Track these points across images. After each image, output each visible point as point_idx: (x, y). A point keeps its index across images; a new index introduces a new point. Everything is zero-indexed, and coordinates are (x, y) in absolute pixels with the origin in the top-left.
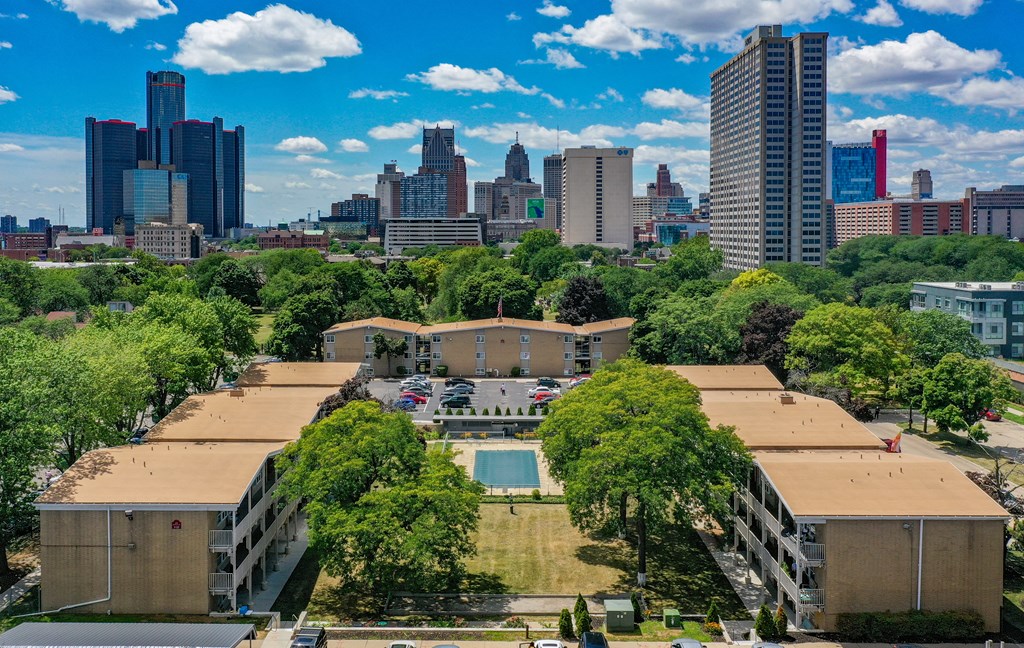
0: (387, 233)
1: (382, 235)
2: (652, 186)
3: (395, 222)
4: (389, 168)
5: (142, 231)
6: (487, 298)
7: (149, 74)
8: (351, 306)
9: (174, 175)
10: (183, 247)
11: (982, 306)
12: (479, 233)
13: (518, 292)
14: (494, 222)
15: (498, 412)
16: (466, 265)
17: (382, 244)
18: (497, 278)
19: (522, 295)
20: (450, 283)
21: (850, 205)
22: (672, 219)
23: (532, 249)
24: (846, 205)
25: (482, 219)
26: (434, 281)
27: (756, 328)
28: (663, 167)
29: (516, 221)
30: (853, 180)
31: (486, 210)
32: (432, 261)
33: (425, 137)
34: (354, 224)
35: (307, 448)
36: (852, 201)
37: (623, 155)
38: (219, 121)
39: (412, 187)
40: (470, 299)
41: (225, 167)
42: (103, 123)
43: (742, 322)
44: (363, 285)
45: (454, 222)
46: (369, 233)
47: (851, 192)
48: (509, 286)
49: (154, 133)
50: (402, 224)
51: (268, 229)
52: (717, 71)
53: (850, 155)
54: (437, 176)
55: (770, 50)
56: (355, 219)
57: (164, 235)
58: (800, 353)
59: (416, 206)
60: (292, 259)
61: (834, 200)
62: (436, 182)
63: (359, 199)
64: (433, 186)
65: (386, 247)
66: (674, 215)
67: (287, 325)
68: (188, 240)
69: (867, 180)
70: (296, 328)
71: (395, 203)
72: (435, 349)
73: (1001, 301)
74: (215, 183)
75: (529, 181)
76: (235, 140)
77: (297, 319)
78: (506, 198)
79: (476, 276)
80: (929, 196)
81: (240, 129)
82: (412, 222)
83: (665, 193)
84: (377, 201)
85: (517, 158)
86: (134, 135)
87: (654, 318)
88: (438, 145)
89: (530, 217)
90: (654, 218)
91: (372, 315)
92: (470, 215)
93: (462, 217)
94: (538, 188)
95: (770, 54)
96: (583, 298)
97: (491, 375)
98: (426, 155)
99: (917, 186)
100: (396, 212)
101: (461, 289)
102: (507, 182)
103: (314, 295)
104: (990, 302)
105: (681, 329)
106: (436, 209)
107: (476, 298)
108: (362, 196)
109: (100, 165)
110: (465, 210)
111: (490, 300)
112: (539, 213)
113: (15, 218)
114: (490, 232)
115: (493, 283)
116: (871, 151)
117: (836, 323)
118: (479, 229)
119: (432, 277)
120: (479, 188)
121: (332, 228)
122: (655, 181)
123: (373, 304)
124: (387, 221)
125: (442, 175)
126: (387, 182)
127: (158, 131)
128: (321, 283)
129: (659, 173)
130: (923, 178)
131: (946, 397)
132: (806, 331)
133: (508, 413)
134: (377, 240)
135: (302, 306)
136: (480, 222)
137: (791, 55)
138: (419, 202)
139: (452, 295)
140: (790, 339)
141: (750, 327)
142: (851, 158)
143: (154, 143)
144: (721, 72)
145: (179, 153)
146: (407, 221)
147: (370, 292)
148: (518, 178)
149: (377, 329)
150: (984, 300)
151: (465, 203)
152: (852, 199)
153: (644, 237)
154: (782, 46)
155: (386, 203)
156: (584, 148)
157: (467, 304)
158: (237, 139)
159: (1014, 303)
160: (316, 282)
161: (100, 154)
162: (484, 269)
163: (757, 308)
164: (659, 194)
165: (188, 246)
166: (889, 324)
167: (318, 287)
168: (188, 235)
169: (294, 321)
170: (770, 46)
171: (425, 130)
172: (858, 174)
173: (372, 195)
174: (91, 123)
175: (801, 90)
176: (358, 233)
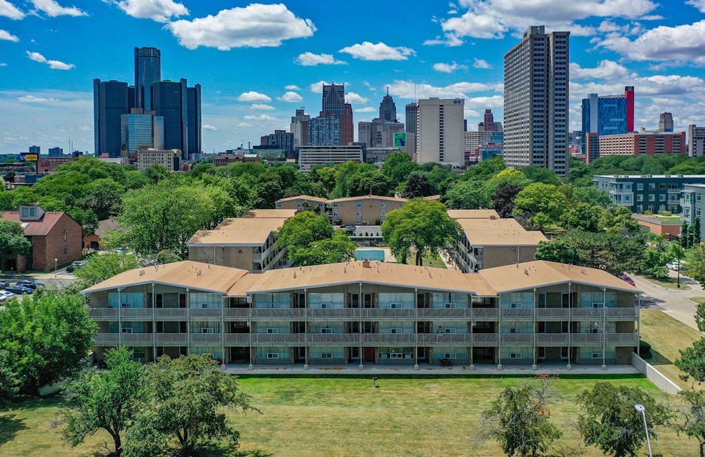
0: (300, 156)
1: (297, 158)
2: (481, 124)
3: (305, 148)
4: (300, 113)
5: (142, 154)
6: (363, 187)
7: (137, 50)
8: (289, 190)
9: (155, 118)
10: (169, 164)
11: (621, 186)
12: (361, 156)
13: (381, 183)
14: (372, 149)
15: (367, 235)
16: (351, 169)
17: (297, 163)
18: (369, 176)
19: (383, 185)
20: (342, 180)
21: (609, 136)
22: (492, 146)
23: (393, 163)
24: (606, 137)
25: (363, 146)
26: (334, 181)
27: (500, 196)
28: (488, 111)
29: (387, 149)
30: (611, 120)
31: (366, 140)
32: (332, 169)
33: (324, 91)
34: (276, 151)
35: (287, 227)
36: (611, 134)
37: (457, 104)
38: (184, 81)
39: (315, 126)
40: (354, 187)
41: (188, 112)
42: (106, 83)
43: (494, 194)
44: (294, 179)
45: (345, 148)
46: (286, 156)
47: (610, 128)
48: (376, 180)
49: (140, 89)
50: (310, 150)
51: (220, 154)
52: (507, 53)
53: (609, 103)
54: (333, 118)
55: (535, 42)
56: (277, 147)
57: (157, 157)
58: (520, 207)
59: (318, 137)
60: (248, 168)
61: (599, 133)
62: (332, 122)
63: (280, 134)
64: (330, 124)
65: (300, 164)
66: (494, 144)
67: (255, 198)
68: (172, 160)
69: (621, 120)
70: (260, 200)
71: (304, 136)
72: (335, 211)
73: (631, 183)
74: (182, 123)
75: (396, 121)
76: (195, 93)
77: (260, 195)
78: (380, 132)
79: (357, 175)
80: (671, 130)
81: (198, 86)
82: (317, 148)
83: (489, 129)
84: (292, 135)
85: (388, 106)
86: (127, 90)
87: (449, 193)
88: (333, 96)
89: (396, 145)
90: (480, 146)
91: (300, 194)
92: (355, 144)
93: (350, 145)
94: (402, 126)
95: (535, 45)
96: (417, 186)
97: (364, 224)
98: (326, 104)
99: (663, 124)
100: (304, 142)
101: (348, 182)
102: (381, 121)
103: (270, 183)
104: (625, 184)
105: (462, 197)
106: (332, 140)
107: (357, 186)
108: (281, 131)
109: (104, 111)
110: (352, 140)
111: (365, 188)
112: (403, 143)
113: (39, 148)
114: (368, 156)
115: (367, 179)
116: (624, 101)
117: (536, 192)
118: (361, 152)
119: (332, 178)
120: (362, 126)
121: (262, 153)
122: (483, 121)
123: (301, 189)
124: (300, 148)
125: (336, 117)
126: (298, 122)
127: (143, 88)
128: (272, 177)
129: (485, 115)
130: (667, 118)
131: (578, 222)
132: (523, 197)
133: (372, 235)
134: (294, 161)
135: (263, 188)
136: (361, 148)
137: (548, 45)
138: (321, 136)
139: (344, 186)
140: (515, 201)
141: (498, 196)
142: (610, 105)
143: (140, 95)
144: (510, 54)
145: (157, 103)
146: (314, 148)
147: (298, 183)
148: (388, 118)
149: (304, 200)
150: (622, 183)
151: (352, 136)
152: (611, 132)
153: (472, 158)
154: (543, 39)
155: (298, 136)
156: (431, 99)
157: (352, 190)
158: (196, 92)
159: (638, 184)
160: (268, 177)
161: (104, 105)
162: (362, 171)
163: (501, 186)
164: (486, 130)
165: (172, 164)
166: (566, 194)
167: (271, 180)
168: (172, 157)
169: (259, 196)
170: (535, 39)
171: (324, 87)
172: (615, 116)
173: (288, 131)
174: (97, 82)
175: (554, 66)
176: (279, 156)
